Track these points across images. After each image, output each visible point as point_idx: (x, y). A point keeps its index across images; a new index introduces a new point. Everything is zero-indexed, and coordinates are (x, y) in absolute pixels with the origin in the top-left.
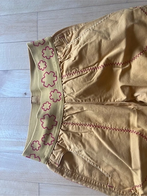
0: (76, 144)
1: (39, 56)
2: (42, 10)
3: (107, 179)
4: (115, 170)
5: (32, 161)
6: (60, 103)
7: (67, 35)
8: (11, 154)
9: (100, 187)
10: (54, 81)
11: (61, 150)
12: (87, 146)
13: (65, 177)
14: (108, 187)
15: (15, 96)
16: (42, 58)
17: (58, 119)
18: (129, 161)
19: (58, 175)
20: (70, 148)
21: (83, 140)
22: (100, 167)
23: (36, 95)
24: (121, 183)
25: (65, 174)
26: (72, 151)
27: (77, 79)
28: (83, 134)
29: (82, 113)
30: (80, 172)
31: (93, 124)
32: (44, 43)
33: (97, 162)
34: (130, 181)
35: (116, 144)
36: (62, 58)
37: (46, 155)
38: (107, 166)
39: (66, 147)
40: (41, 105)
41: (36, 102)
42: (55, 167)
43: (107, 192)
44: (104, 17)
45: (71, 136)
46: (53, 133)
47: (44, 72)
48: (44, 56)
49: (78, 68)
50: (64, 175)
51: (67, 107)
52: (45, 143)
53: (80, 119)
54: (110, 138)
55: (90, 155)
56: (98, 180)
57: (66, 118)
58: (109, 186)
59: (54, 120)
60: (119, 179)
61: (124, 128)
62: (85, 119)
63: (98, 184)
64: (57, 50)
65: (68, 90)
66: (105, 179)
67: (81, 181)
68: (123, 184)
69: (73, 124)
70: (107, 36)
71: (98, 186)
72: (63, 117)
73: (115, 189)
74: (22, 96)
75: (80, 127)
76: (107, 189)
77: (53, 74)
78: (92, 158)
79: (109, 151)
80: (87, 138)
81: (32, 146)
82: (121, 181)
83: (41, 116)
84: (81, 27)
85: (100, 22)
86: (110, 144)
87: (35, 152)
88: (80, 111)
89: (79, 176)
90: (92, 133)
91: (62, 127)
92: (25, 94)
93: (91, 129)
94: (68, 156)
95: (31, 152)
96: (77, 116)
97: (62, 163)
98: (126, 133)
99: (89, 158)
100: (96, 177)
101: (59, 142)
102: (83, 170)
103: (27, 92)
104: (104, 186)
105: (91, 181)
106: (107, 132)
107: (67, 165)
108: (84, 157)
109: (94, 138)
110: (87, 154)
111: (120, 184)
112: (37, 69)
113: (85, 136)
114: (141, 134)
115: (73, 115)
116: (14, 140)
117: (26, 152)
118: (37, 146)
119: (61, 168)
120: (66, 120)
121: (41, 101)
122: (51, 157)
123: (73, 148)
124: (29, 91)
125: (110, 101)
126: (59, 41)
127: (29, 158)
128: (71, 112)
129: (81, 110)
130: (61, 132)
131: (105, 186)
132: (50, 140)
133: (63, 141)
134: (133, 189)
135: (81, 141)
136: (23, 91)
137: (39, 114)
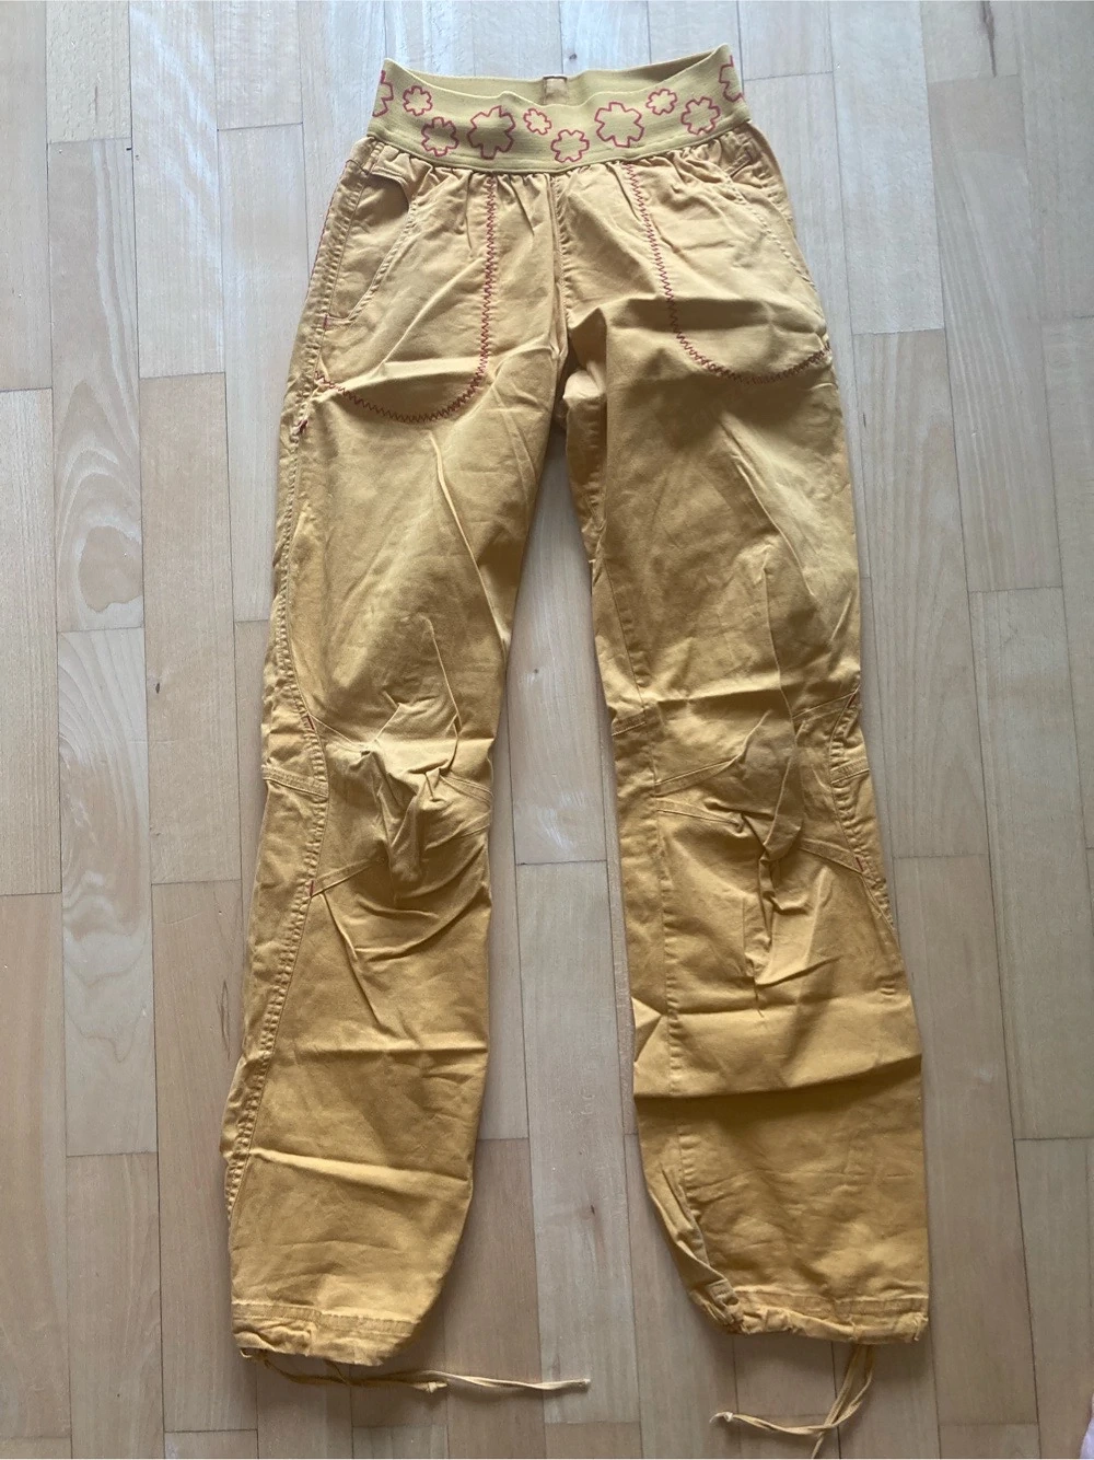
0: (438, 214)
1: (689, 88)
2: (839, 86)
3: (344, 316)
4: (372, 328)
5: (372, 92)
6: (549, 162)
7: (756, 173)
8: (380, 27)
9: (321, 292)
10: (613, 138)
11: (413, 178)
12: (433, 244)
13: (340, 190)
14: (323, 315)
15: (566, 22)
16: (683, 97)
17: (502, 160)
18: (405, 356)
19: (340, 170)
20: (421, 204)
21: (446, 235)
22: (374, 291)
23: (570, 93)
24: (336, 352)
25: (348, 192)
26: (410, 211)
27: (616, 187)
28: (464, 237)
29: (523, 227)
30: (355, 237)
31: (496, 259)
32: (731, 99)
33: (389, 278)
34: (348, 371)
35: (445, 320)
36: (684, 161)
37: (395, 133)
38: (382, 309)
39: (422, 194)
40: (540, 108)
41: (548, 91)
42: (363, 161)
43: (310, 313)
44: (803, 266)
45: (457, 200)
46: (460, 150)
47: (641, 108)
48: (692, 105)
49: (653, 204)
50: (343, 188)
51: (540, 180)
52: (428, 128)
53: (505, 222)
54: (459, 306)
55: (408, 256)
56: (339, 288)
57: (505, 184)
58: (326, 319)
59: (498, 148)
60: (348, 344)
61: (490, 339)
62: (506, 237)
63: (330, 288)
64: (710, 143)
65: (586, 177)
66: (343, 308)
67: (334, 237)
68: (335, 357)
69: (490, 207)
70: (744, 260)
71: (323, 286)
72: (510, 174)
73: (319, 333)
74: (565, 47)
75: (484, 226)
76: (318, 312)
77: (637, 137)
78: (399, 262)
79: (424, 300)
80: (455, 247)
81: (414, 88)
82: (344, 350)
83: (508, 105)
84: (779, 209)
85: (787, 253)
86: (445, 305)
87: (399, 100)
88: (530, 217)
89: (343, 234)
90: (470, 259)
91: (477, 177)
92: (574, 57)
93: (481, 255)
94: (397, 199)
95: (397, 84)
96: (513, 212)
97: (377, 182)
98: (479, 345)
99: (399, 255)
100: (346, 283)
101: (434, 172)
102: (360, 245)
103: (578, 61)
104: (326, 303)
105: (334, 268)
106: (477, 298)
107: (372, 197)
108: (398, 242)
109: (457, 262)
110: (410, 246)
111: (333, 348)
112: (651, 86)
113: (459, 242)
114: (480, 378)
115: (515, 205)
116: (426, 32)
117: (396, 70)
118: (418, 104)
119: (362, 181)
120: (499, 184)
121: (551, 107)
122: (389, 150)
123: (423, 213)
124: (582, 67)
125: (568, 296)
126: (738, 147)
127: (382, 82)
128: (524, 194)
129: (534, 219)
130: (465, 173)
131: (325, 308)
132: (439, 145)
133: (436, 184)
134: (325, 382)
135: (444, 229)
136: (583, 47)
137: (515, 99)
